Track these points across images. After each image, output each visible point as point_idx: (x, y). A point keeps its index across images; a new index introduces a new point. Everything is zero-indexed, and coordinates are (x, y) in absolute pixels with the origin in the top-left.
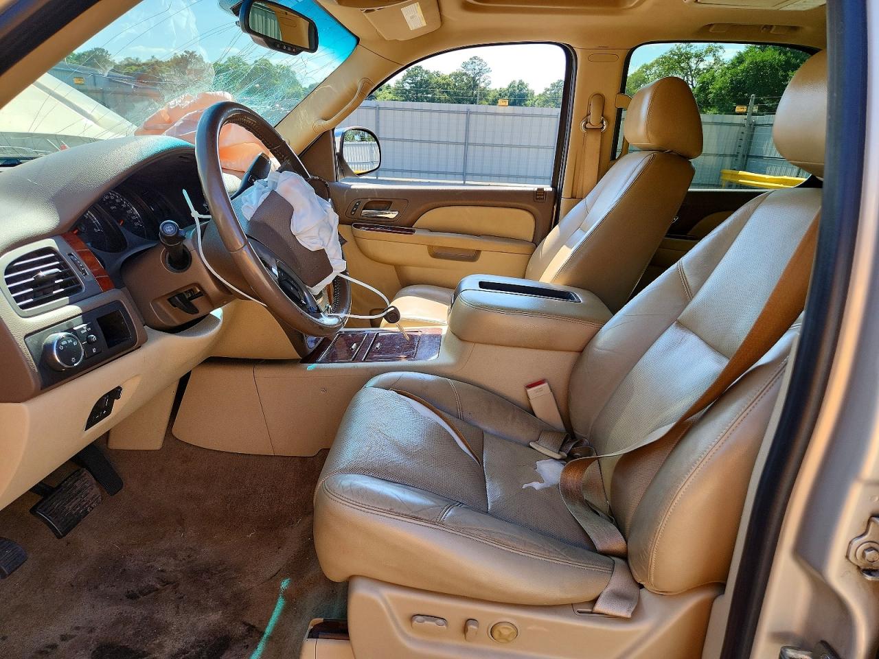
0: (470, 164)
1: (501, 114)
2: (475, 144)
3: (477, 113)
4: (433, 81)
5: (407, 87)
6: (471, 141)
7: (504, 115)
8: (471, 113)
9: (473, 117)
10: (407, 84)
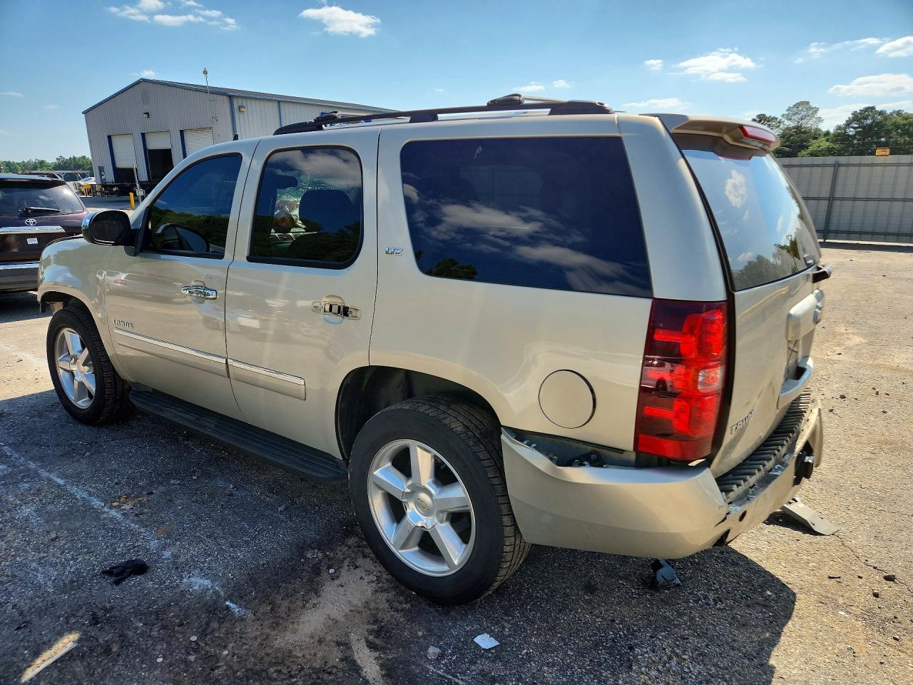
0: (834, 220)
1: (880, 165)
2: (842, 199)
3: (847, 165)
4: (889, 123)
5: (851, 132)
6: (838, 195)
7: (885, 165)
8: (839, 165)
9: (842, 169)
10: (852, 129)
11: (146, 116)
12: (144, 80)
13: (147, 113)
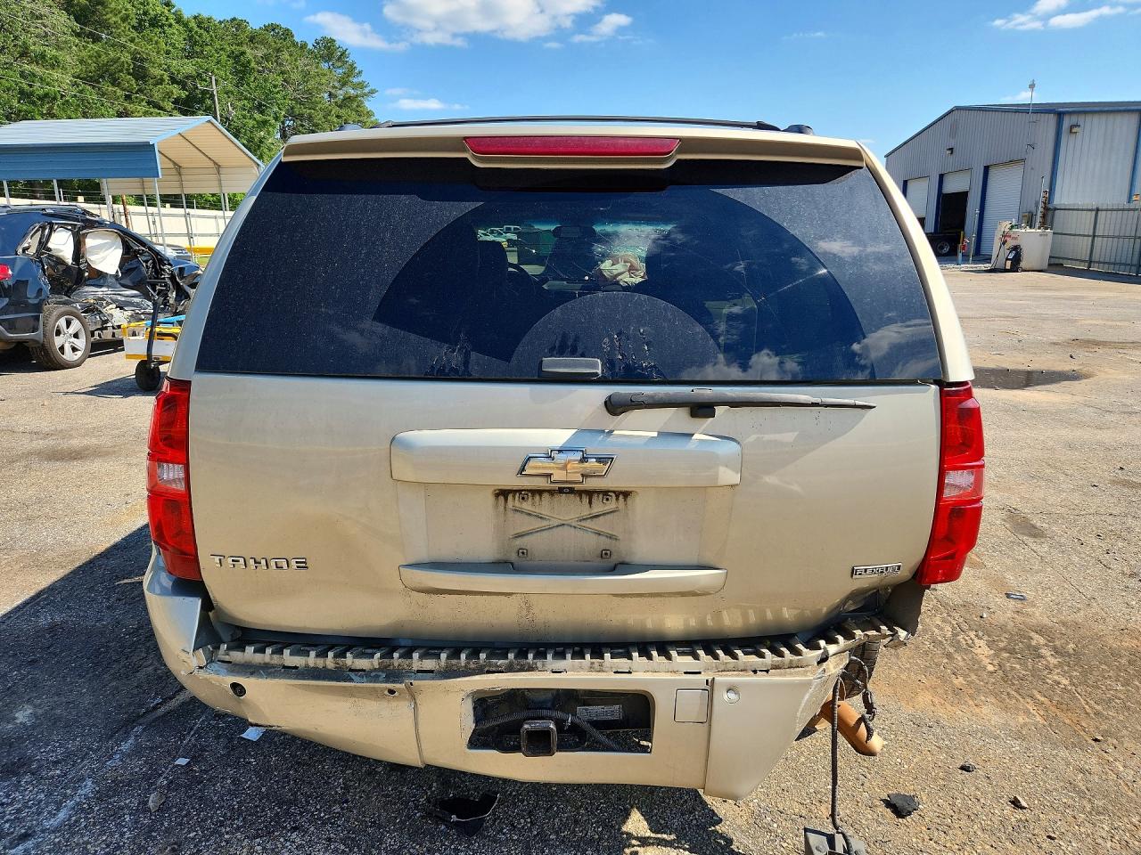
11: (949, 152)
12: (958, 108)
13: (951, 149)
